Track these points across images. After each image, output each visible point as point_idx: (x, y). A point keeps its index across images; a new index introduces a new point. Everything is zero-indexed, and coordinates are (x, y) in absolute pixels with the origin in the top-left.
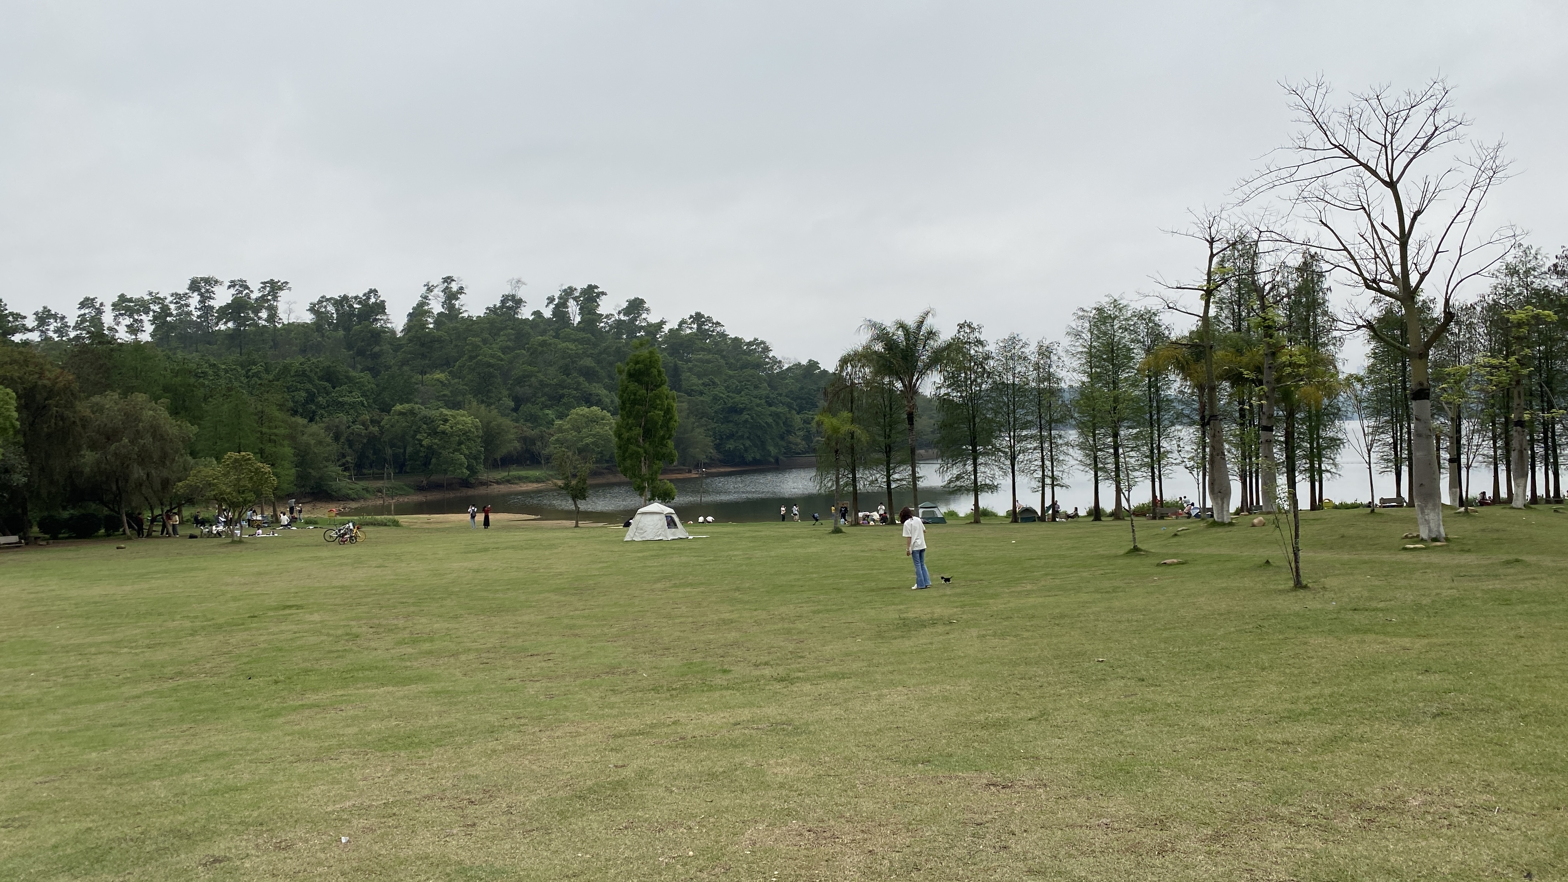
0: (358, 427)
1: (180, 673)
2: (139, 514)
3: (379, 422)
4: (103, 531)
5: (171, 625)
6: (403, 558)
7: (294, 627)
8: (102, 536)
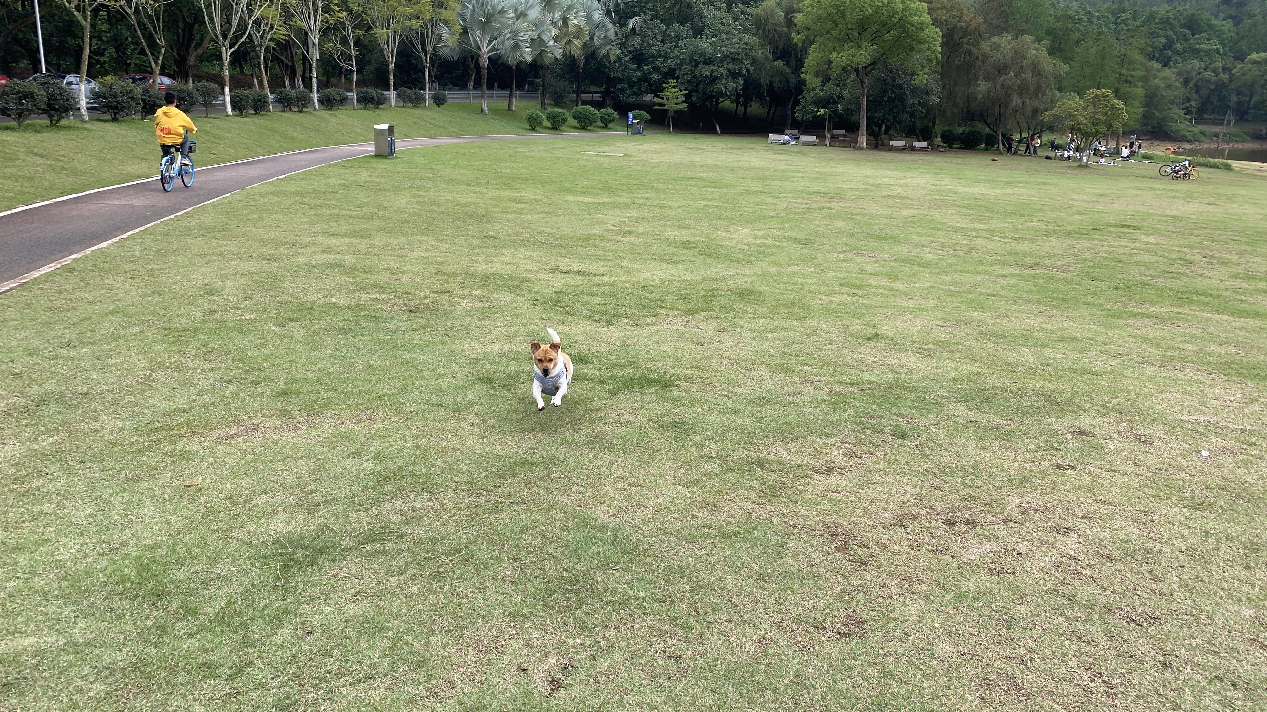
0: (1209, 74)
1: (1038, 264)
2: (1012, 135)
3: (1230, 70)
4: (983, 145)
5: (1029, 224)
6: (1234, 199)
7: (1132, 245)
8: (982, 150)
